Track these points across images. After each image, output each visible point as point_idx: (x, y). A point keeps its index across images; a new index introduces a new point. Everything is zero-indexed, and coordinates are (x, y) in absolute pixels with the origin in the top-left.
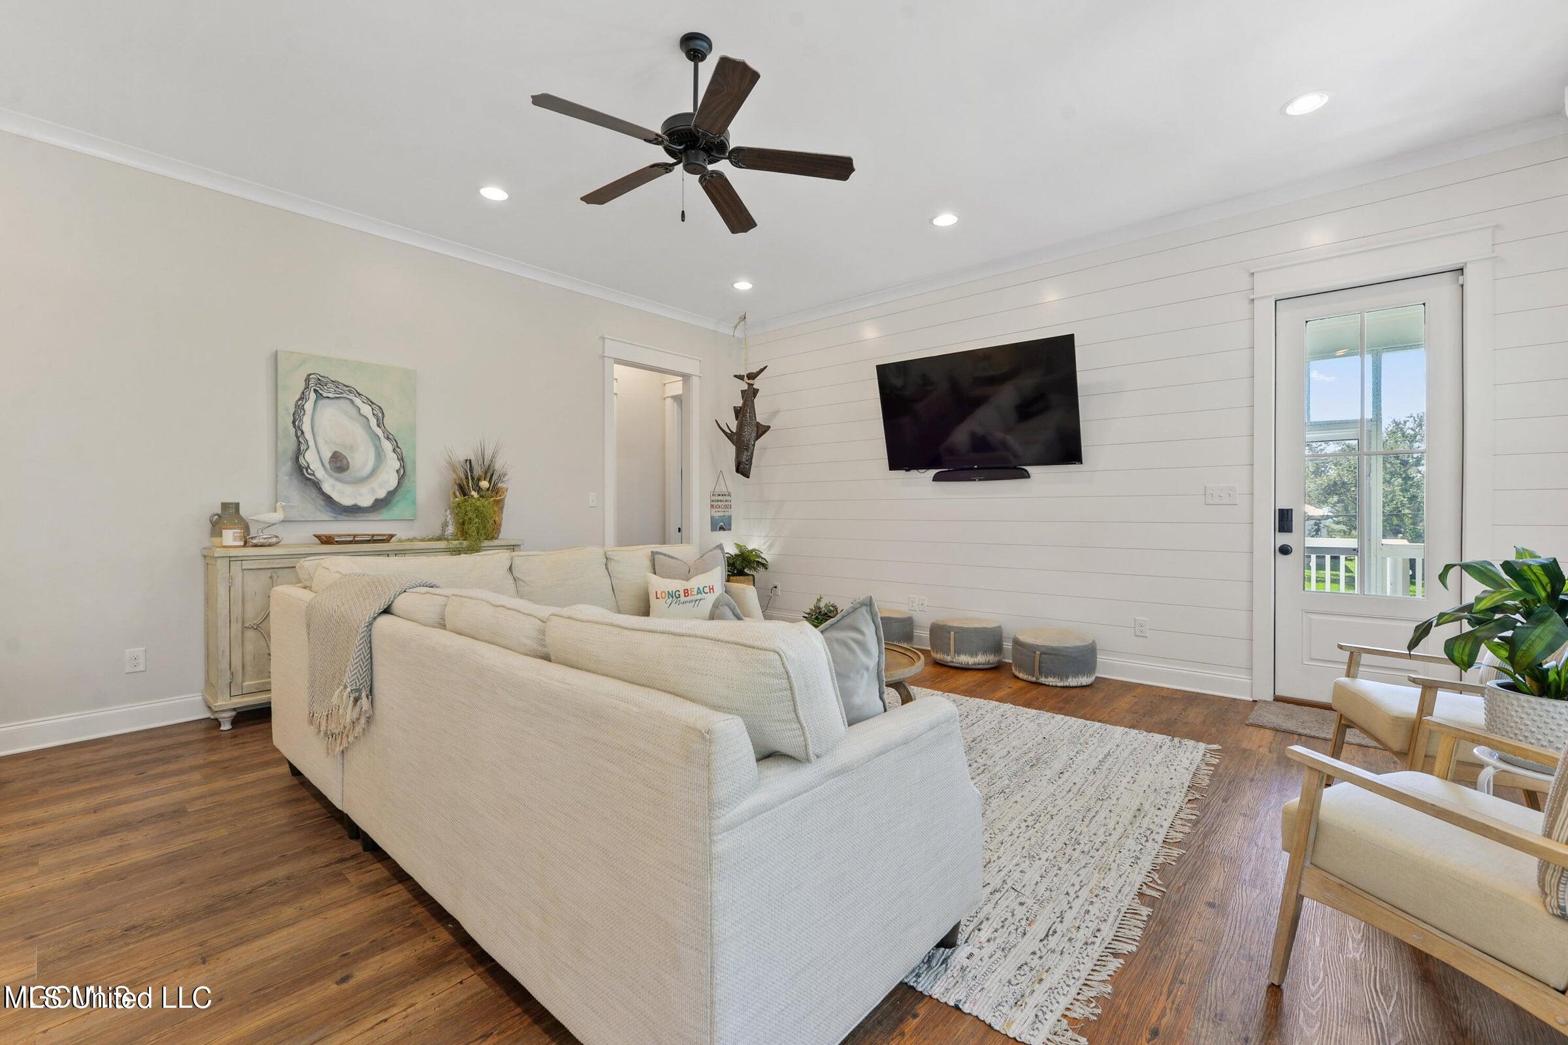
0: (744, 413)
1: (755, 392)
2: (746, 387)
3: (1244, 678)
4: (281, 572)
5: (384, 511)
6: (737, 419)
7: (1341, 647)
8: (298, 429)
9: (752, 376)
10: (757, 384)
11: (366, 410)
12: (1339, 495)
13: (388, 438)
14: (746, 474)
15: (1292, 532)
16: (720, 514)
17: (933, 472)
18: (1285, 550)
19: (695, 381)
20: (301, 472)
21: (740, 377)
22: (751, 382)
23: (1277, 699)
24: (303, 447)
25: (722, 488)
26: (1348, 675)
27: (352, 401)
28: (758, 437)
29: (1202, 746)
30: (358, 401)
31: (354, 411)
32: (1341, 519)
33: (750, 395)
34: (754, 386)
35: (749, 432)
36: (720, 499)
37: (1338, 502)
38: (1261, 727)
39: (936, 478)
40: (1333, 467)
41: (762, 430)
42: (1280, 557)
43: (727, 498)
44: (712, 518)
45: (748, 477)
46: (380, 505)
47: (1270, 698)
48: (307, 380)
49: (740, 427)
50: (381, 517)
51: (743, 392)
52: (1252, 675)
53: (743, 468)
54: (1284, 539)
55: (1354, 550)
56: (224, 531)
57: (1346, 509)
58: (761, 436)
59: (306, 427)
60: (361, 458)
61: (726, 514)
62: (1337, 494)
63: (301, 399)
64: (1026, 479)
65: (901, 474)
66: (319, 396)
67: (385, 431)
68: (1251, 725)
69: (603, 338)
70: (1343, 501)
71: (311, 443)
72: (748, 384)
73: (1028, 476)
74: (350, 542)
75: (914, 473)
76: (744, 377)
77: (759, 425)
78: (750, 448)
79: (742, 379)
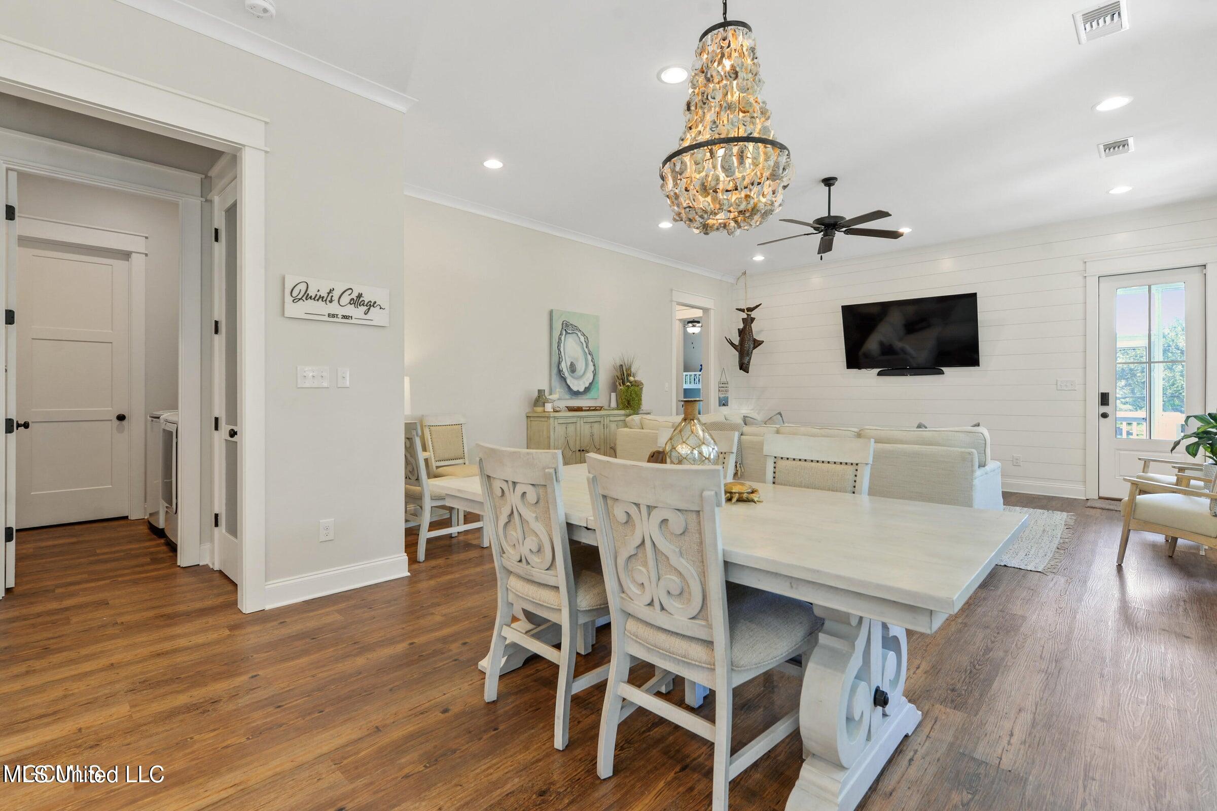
0: (745, 332)
1: (753, 320)
2: (746, 316)
3: (1080, 487)
4: (569, 425)
5: (588, 394)
6: (739, 336)
7: (1140, 459)
8: (559, 350)
9: (750, 310)
10: (754, 315)
11: (582, 339)
12: (1127, 379)
13: (590, 354)
14: (747, 370)
15: (1108, 405)
16: (723, 396)
17: (878, 370)
18: (1105, 416)
19: (712, 313)
20: (560, 371)
21: (743, 310)
22: (748, 313)
23: (1100, 498)
24: (561, 360)
25: (723, 380)
26: (1143, 472)
27: (577, 334)
28: (755, 348)
29: (1065, 514)
30: (579, 334)
31: (577, 339)
32: (1127, 400)
33: (748, 321)
34: (752, 316)
35: (749, 344)
36: (723, 386)
37: (1126, 386)
38: (1095, 508)
39: (879, 374)
40: (1121, 356)
41: (757, 343)
42: (1102, 420)
43: (726, 385)
44: (719, 398)
46: (587, 390)
47: (1097, 498)
48: (563, 324)
49: (742, 342)
50: (587, 397)
51: (743, 319)
52: (1085, 485)
53: (744, 367)
54: (1104, 409)
55: (1143, 419)
56: (546, 404)
57: (1133, 391)
58: (757, 347)
59: (562, 350)
60: (580, 366)
61: (726, 395)
62: (1124, 379)
63: (560, 334)
64: (942, 375)
65: (854, 371)
66: (567, 333)
67: (589, 350)
68: (1088, 507)
69: (672, 290)
70: (1130, 385)
71: (563, 358)
73: (943, 373)
74: (588, 410)
75: (863, 370)
76: (746, 311)
77: (755, 340)
78: (749, 354)
79: (744, 312)
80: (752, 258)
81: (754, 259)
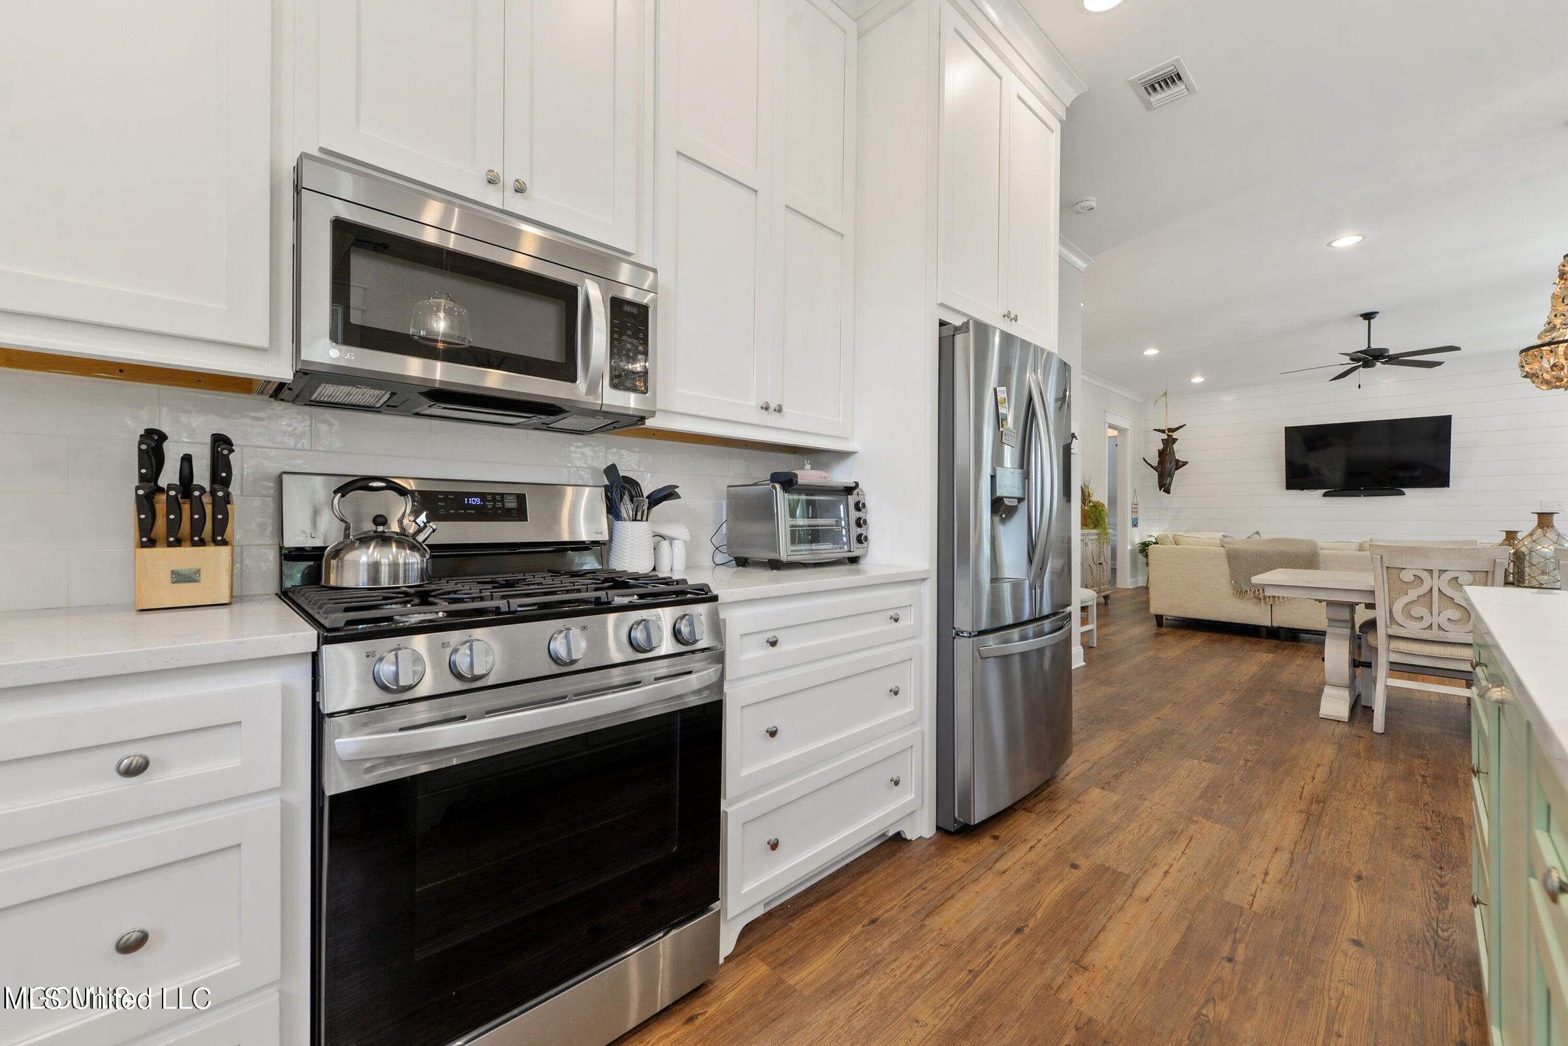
0: (1165, 453)
1: (1175, 440)
2: (1166, 437)
6: (1159, 457)
9: (1172, 430)
10: (1175, 435)
14: (1167, 491)
16: (1134, 517)
17: (1324, 491)
19: (1127, 432)
21: (1163, 431)
22: (1170, 434)
25: (1135, 501)
28: (1176, 469)
33: (1169, 442)
34: (1174, 437)
35: (1170, 465)
36: (1135, 507)
39: (1325, 495)
41: (1179, 465)
43: (1137, 506)
44: (1132, 519)
45: (1169, 493)
49: (1162, 463)
51: (1164, 440)
53: (1165, 486)
58: (1179, 468)
61: (1136, 516)
64: (1402, 496)
65: (1288, 491)
69: (1105, 412)
72: (1168, 435)
73: (1403, 494)
75: (1306, 491)
76: (1167, 431)
77: (1177, 461)
78: (1171, 476)
79: (1165, 433)
80: (1190, 380)
81: (1192, 381)
